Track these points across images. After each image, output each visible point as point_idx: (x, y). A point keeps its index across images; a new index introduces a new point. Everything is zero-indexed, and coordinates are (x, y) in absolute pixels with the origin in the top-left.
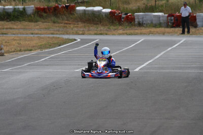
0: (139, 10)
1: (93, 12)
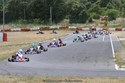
0: (83, 27)
1: (73, 28)
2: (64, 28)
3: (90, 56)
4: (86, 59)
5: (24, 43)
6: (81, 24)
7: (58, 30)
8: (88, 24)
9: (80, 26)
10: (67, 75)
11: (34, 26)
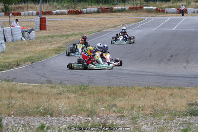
0: (166, 8)
1: (150, 9)
2: (136, 9)
3: (177, 54)
4: (172, 58)
5: (73, 32)
6: (164, 2)
7: (127, 11)
8: (174, 3)
9: (162, 5)
10: (141, 83)
11: (89, 5)
